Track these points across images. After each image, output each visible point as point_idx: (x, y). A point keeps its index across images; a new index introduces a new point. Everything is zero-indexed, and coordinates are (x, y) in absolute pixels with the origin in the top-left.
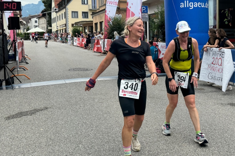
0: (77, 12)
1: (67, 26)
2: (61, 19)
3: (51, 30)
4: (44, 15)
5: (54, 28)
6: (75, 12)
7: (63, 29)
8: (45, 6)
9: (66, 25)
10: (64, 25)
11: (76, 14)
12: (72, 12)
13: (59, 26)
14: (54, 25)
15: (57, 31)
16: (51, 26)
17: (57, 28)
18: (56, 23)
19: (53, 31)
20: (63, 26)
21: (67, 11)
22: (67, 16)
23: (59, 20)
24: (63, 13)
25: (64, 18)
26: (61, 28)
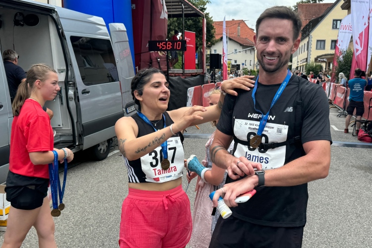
0: (324, 41)
1: (308, 61)
2: (303, 51)
3: (291, 66)
5: (294, 63)
6: (321, 41)
7: (303, 66)
9: (307, 59)
10: (305, 60)
11: (322, 43)
12: (318, 41)
13: (299, 60)
14: (294, 59)
15: (297, 68)
18: (297, 57)
19: (293, 67)
21: (310, 40)
22: (309, 46)
23: (300, 53)
24: (306, 43)
25: (306, 50)
26: (302, 65)
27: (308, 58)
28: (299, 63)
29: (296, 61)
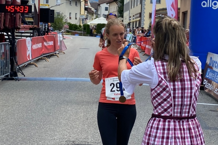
1: (142, 17)
2: (135, 5)
5: (126, 19)
7: (136, 22)
9: (140, 14)
10: (139, 15)
13: (132, 15)
14: (126, 14)
15: (129, 24)
16: (123, 17)
17: (130, 19)
18: (128, 12)
20: (137, 16)
23: (133, 7)
25: (139, 3)
26: (135, 20)
27: (142, 13)
28: (132, 18)
29: (128, 16)
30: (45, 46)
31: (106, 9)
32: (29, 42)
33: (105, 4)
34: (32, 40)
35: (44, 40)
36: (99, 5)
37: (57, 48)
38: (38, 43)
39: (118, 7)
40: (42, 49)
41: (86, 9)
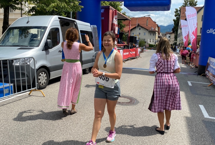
3: (176, 43)
4: (173, 32)
8: (175, 24)
13: (181, 40)
14: (178, 39)
15: (180, 44)
16: (177, 41)
19: (177, 44)
28: (181, 41)
29: (179, 40)
30: (131, 54)
31: (169, 37)
32: (121, 52)
33: (169, 34)
34: (123, 51)
35: (130, 51)
36: (166, 35)
37: (137, 55)
38: (127, 52)
39: (175, 36)
40: (128, 55)
41: (159, 37)
